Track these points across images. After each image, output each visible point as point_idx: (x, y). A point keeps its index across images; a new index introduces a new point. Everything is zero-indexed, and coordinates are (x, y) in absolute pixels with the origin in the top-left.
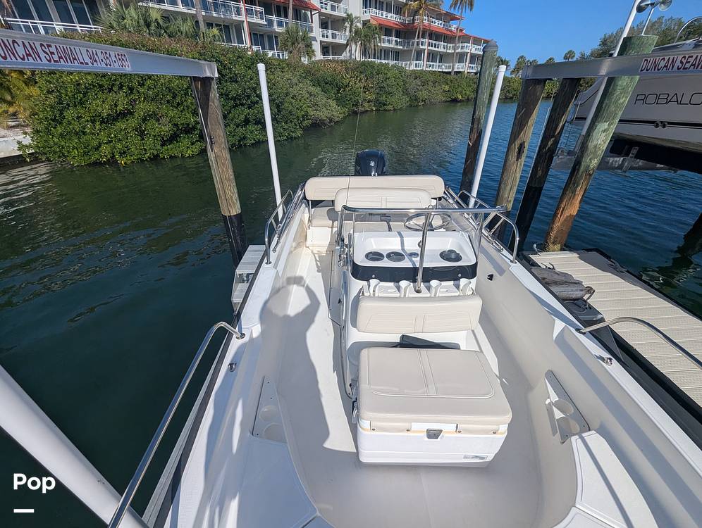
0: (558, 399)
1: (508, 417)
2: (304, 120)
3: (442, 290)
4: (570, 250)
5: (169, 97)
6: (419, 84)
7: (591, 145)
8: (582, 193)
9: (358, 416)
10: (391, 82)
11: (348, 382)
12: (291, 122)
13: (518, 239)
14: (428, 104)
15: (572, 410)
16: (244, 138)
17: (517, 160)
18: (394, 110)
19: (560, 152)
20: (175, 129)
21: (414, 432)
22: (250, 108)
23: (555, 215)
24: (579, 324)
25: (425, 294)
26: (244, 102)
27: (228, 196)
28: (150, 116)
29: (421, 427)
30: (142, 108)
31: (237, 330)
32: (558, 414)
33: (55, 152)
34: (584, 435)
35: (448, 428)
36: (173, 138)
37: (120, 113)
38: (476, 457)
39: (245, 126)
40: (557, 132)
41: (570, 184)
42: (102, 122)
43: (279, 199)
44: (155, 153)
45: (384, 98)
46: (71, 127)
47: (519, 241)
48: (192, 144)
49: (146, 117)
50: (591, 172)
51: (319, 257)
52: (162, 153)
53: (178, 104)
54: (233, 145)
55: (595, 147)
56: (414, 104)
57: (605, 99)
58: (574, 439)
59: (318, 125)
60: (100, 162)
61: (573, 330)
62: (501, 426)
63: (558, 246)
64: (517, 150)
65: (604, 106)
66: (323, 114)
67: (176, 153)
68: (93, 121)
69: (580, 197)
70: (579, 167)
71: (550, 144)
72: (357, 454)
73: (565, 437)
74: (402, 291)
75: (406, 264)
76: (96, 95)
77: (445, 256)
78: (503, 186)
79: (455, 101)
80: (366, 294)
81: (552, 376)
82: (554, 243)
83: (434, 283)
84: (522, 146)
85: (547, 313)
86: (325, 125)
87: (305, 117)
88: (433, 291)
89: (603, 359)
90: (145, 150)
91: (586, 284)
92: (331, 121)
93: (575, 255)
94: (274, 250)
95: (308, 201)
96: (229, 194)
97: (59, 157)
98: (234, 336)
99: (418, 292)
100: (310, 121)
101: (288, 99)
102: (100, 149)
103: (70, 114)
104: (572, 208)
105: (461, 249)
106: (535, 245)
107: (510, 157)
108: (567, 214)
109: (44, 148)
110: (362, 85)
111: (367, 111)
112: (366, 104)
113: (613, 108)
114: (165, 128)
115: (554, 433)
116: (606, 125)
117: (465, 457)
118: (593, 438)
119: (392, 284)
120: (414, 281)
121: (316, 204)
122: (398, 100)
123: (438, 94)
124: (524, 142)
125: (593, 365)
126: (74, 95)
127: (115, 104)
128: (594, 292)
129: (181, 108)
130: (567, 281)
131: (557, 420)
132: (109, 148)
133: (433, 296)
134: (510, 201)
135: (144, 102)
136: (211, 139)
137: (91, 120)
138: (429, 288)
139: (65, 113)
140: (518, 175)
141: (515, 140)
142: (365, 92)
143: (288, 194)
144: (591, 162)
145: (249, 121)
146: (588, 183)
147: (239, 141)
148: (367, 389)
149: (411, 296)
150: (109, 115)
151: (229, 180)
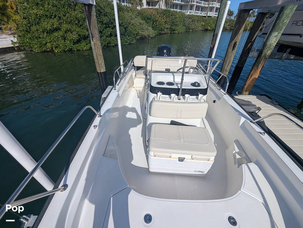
0: (238, 151)
1: (215, 154)
2: (137, 36)
3: (190, 99)
4: (253, 95)
5: (76, 22)
6: (191, 21)
7: (268, 43)
8: (261, 67)
9: (149, 150)
10: (178, 20)
11: (147, 140)
12: (131, 36)
13: (228, 84)
14: (194, 31)
15: (244, 155)
16: (110, 43)
17: (232, 51)
18: (178, 33)
19: (253, 49)
20: (79, 37)
21: (173, 158)
22: (112, 29)
23: (248, 78)
24: (252, 119)
25: (182, 100)
26: (110, 25)
27: (100, 63)
28: (68, 30)
29: (176, 156)
30: (65, 26)
31: (99, 113)
32: (238, 157)
33: (27, 46)
34: (248, 164)
35: (187, 157)
36: (79, 41)
37: (55, 28)
38: (200, 172)
39: (110, 37)
40: (253, 40)
41: (256, 63)
42: (47, 33)
43: (122, 63)
44: (71, 48)
45: (174, 27)
46: (34, 34)
47: (229, 85)
48: (87, 44)
49: (66, 31)
50: (267, 57)
51: (139, 92)
52: (73, 48)
53: (81, 25)
54: (105, 46)
55: (270, 44)
56: (188, 30)
57: (277, 20)
58: (243, 165)
59: (143, 38)
60: (47, 51)
61: (249, 122)
62: (211, 157)
63: (247, 93)
64: (233, 46)
65: (277, 24)
66: (145, 33)
67: (79, 48)
68: (43, 32)
69: (260, 69)
70: (262, 54)
71: (249, 46)
72: (148, 169)
73: (240, 164)
74: (172, 98)
75: (175, 87)
76: (44, 20)
77: (193, 84)
78: (225, 63)
79: (207, 30)
80: (156, 99)
81: (237, 142)
82: (246, 91)
83: (187, 96)
84: (235, 44)
85: (238, 114)
86: (146, 39)
87: (137, 34)
88: (186, 99)
89: (261, 133)
90: (66, 46)
91: (257, 106)
92: (149, 37)
93: (255, 97)
94: (118, 85)
95: (135, 67)
96: (100, 62)
97: (29, 48)
98: (97, 116)
99: (179, 99)
100: (139, 37)
101: (130, 25)
102: (47, 45)
103: (34, 28)
104: (256, 75)
105: (201, 81)
106: (237, 92)
107: (229, 49)
108: (253, 77)
109: (23, 44)
110: (164, 21)
111: (166, 33)
112: (166, 30)
113: (281, 25)
114: (75, 37)
115: (235, 164)
116: (276, 34)
117: (195, 171)
118: (252, 166)
119: (168, 96)
120: (178, 95)
121: (139, 68)
122: (181, 29)
123: (199, 26)
124: (236, 42)
125: (256, 136)
126: (35, 19)
127: (53, 24)
128: (261, 109)
129: (82, 28)
130: (249, 104)
131: (237, 159)
132: (50, 45)
133: (186, 101)
134: (227, 71)
135: (65, 24)
136: (92, 35)
137: (42, 31)
138: (184, 98)
139: (31, 28)
140: (232, 58)
141: (232, 41)
142: (165, 24)
143: (126, 62)
144: (267, 52)
145: (112, 35)
146: (265, 62)
147: (108, 44)
148: (153, 139)
149: (176, 101)
150: (50, 29)
151: (100, 55)
